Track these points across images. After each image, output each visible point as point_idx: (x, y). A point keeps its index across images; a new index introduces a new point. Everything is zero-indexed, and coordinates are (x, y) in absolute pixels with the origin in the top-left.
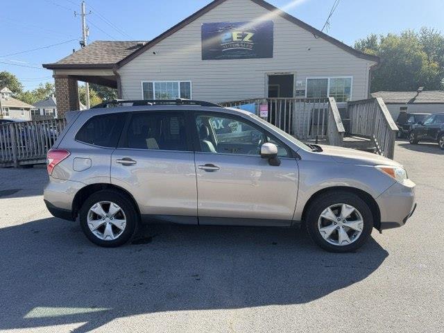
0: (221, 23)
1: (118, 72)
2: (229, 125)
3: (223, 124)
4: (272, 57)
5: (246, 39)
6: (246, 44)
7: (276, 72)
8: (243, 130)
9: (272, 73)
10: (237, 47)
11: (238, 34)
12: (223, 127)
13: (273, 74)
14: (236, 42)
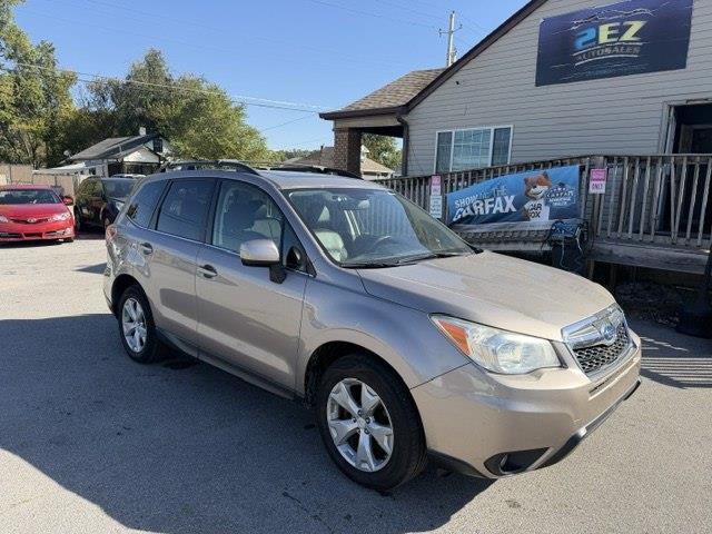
0: (577, 12)
1: (406, 118)
2: (526, 206)
3: (513, 203)
4: (683, 66)
5: (628, 36)
6: (626, 46)
7: (690, 97)
8: (550, 218)
9: (681, 100)
10: (608, 54)
11: (610, 29)
12: (514, 210)
13: (684, 103)
14: (604, 45)
